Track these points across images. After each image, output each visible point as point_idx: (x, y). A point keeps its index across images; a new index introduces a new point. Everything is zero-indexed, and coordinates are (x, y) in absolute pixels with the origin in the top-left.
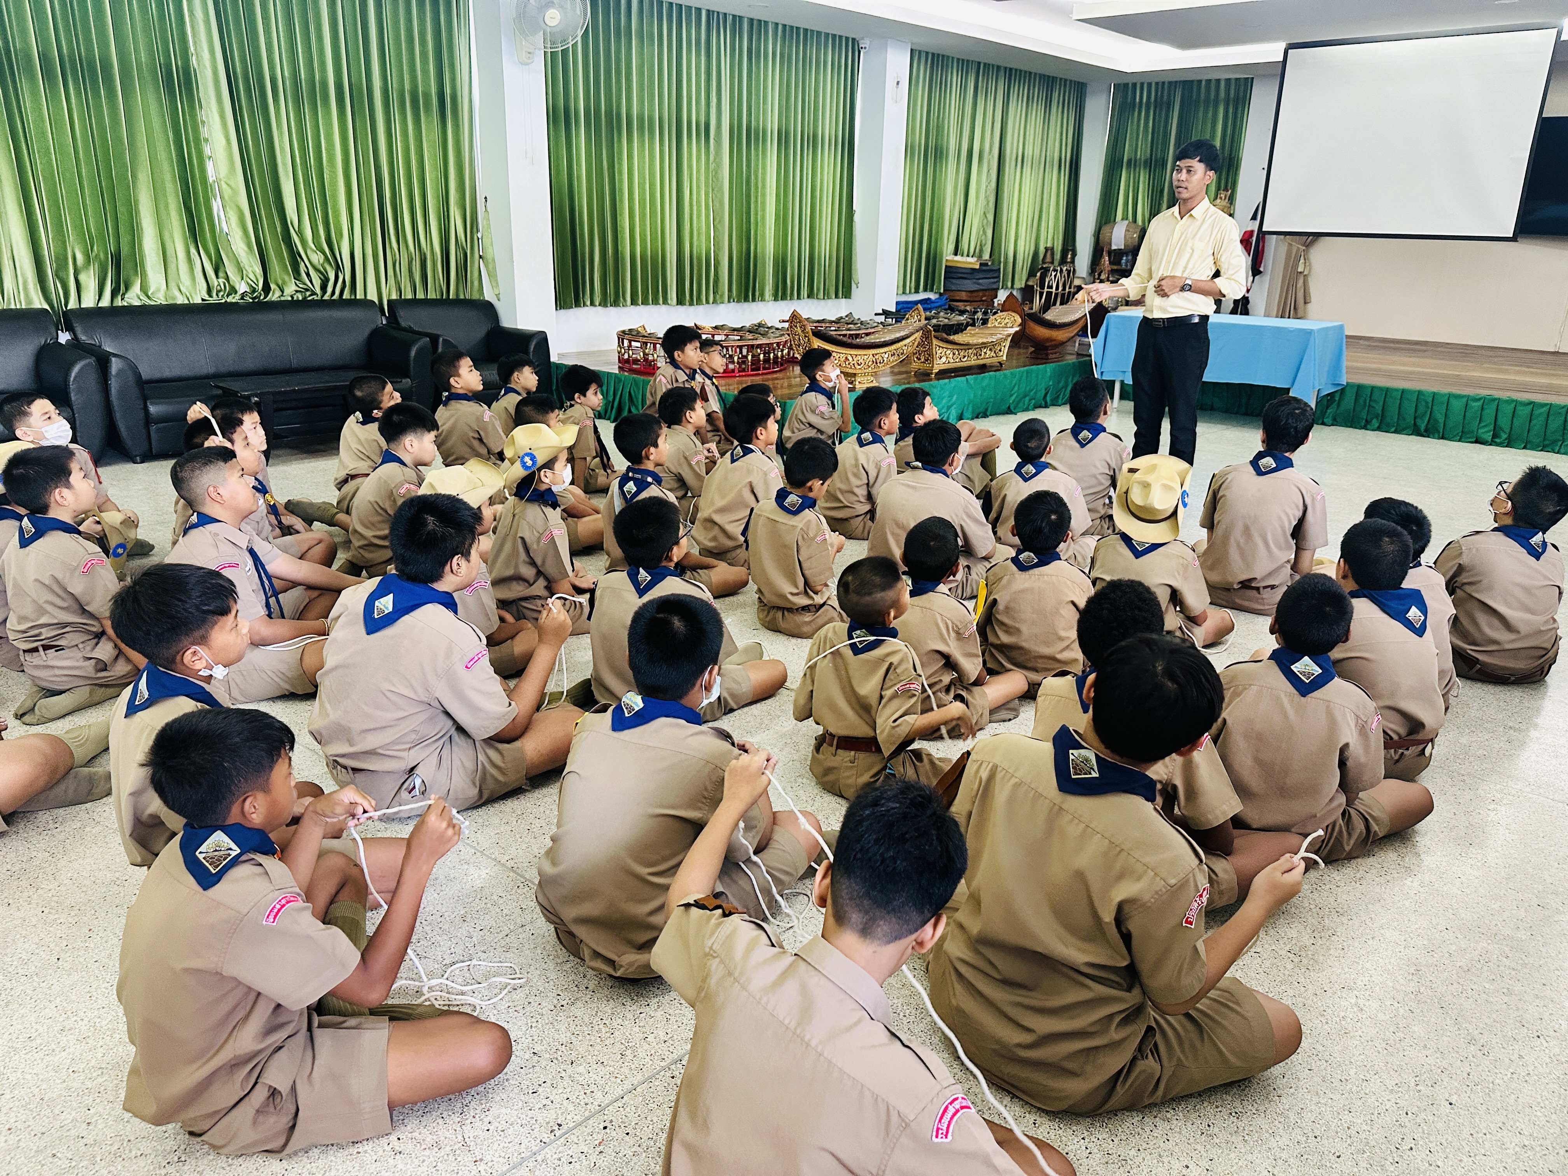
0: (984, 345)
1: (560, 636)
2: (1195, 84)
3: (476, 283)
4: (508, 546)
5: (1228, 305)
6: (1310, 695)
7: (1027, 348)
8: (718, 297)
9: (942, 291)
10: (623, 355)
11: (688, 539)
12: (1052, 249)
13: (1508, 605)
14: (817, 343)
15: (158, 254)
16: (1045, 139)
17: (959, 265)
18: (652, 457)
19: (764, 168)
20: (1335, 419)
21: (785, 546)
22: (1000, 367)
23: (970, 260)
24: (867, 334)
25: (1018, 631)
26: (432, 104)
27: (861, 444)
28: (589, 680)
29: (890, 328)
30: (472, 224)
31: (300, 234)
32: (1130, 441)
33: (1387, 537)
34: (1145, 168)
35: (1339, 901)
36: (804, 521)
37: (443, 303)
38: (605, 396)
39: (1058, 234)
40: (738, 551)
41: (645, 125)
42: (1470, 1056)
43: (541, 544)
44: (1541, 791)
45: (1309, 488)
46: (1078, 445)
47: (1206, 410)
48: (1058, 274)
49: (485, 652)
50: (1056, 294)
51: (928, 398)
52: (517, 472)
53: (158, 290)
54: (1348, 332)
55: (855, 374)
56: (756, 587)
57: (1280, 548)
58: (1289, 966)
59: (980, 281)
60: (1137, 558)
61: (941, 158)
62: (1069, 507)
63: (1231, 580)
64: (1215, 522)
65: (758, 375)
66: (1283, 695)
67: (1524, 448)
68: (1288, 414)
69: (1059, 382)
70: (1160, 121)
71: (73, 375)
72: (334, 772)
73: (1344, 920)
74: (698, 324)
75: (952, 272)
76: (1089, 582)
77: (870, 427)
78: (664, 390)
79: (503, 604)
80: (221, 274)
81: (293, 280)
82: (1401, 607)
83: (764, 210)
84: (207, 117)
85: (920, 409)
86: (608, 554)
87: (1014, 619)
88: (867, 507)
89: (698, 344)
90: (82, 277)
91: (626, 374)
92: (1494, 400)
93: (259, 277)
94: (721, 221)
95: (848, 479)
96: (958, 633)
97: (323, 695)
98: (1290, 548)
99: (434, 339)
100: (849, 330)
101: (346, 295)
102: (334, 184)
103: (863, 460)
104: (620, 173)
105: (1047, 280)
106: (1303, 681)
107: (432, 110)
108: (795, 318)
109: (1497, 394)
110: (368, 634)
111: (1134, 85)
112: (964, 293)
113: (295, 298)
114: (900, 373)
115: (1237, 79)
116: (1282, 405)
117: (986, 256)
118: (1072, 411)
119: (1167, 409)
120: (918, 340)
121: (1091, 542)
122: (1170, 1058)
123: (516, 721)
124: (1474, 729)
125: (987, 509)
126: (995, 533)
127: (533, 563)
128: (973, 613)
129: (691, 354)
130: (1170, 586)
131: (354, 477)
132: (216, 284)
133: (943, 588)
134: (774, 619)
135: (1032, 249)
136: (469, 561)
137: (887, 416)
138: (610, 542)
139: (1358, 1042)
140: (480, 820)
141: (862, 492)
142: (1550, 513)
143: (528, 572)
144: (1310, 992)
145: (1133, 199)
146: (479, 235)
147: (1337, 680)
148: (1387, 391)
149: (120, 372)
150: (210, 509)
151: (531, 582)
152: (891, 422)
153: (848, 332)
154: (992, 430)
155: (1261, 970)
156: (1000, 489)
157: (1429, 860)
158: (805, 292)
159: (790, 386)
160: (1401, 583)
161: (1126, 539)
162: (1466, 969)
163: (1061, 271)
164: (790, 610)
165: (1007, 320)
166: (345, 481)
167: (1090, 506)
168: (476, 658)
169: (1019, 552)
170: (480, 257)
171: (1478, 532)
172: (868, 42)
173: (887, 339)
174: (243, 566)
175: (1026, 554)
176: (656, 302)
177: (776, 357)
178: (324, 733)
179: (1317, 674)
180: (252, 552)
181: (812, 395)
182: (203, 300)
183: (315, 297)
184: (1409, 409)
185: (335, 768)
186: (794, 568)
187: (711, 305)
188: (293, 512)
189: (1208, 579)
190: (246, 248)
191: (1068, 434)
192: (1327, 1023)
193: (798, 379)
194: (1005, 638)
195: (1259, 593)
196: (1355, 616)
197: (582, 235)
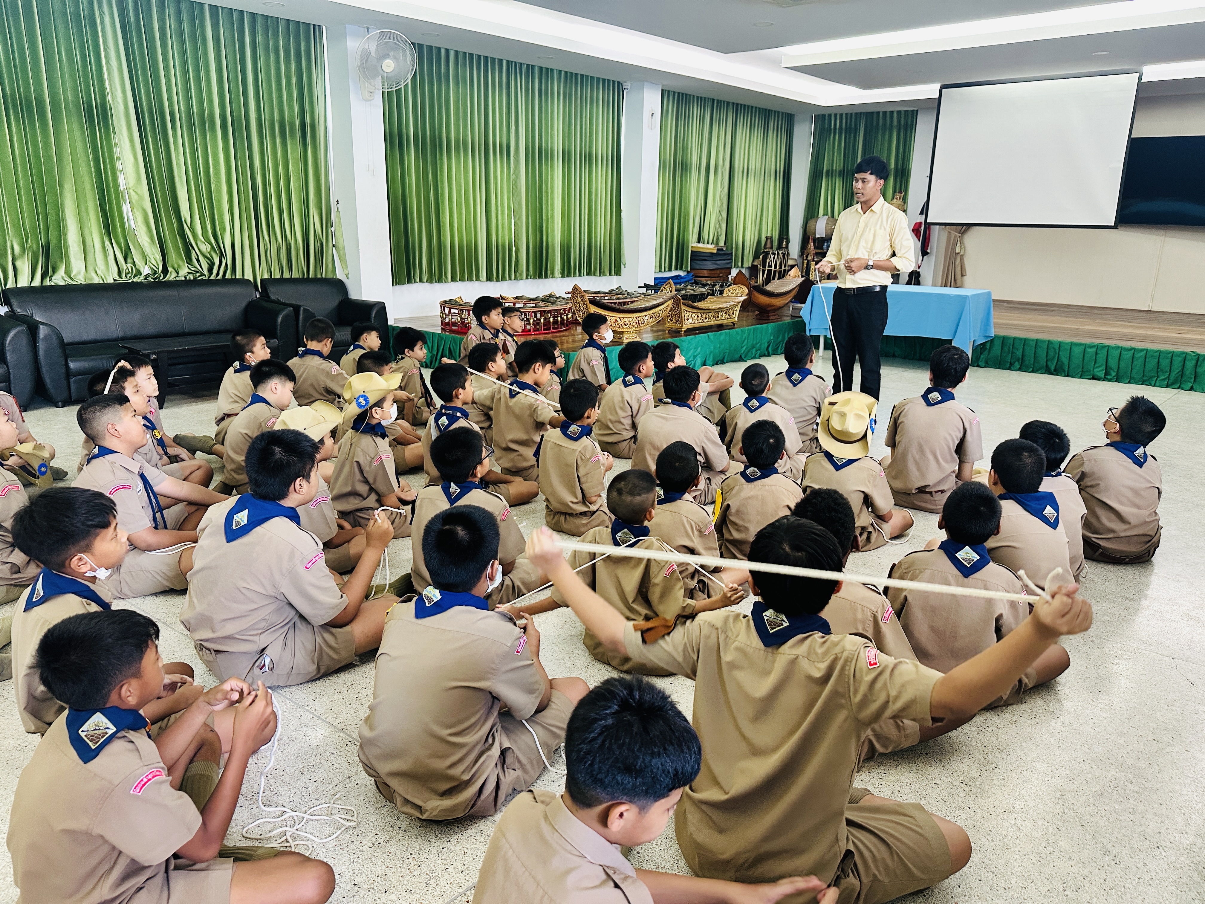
0: (720, 310)
1: (384, 540)
2: (875, 115)
3: (330, 266)
4: (347, 469)
5: (905, 278)
6: (971, 576)
7: (754, 312)
8: (518, 275)
9: (689, 269)
10: (445, 319)
11: (490, 460)
12: (771, 238)
13: (1121, 503)
14: (593, 309)
15: (79, 245)
16: (764, 155)
17: (701, 250)
18: (460, 397)
19: (552, 178)
20: (987, 363)
21: (567, 465)
22: (733, 326)
23: (710, 246)
24: (632, 302)
25: (747, 529)
26: (296, 129)
27: (626, 384)
28: (410, 574)
29: (649, 297)
30: (327, 221)
31: (192, 229)
32: (830, 382)
33: (1026, 452)
34: (839, 176)
35: (999, 740)
36: (582, 446)
37: (305, 281)
38: (430, 350)
39: (775, 226)
40: (531, 470)
41: (461, 146)
42: (1106, 865)
43: (373, 466)
44: (1152, 648)
45: (967, 416)
46: (791, 385)
47: (889, 356)
48: (776, 256)
49: (321, 555)
50: (775, 272)
51: (678, 350)
52: (353, 410)
53: (79, 273)
54: (995, 297)
55: (623, 332)
56: (544, 497)
57: (946, 461)
58: (962, 795)
59: (718, 262)
60: (837, 470)
61: (686, 170)
62: (784, 433)
63: (910, 486)
64: (897, 442)
65: (549, 333)
66: (950, 577)
67: (1129, 382)
68: (949, 358)
69: (778, 338)
70: (849, 143)
71: (9, 339)
72: (201, 653)
73: (1004, 755)
74: (503, 295)
75: (696, 255)
76: (801, 490)
77: (632, 372)
78: (474, 344)
79: (343, 514)
80: (129, 260)
81: (186, 264)
82: (1039, 507)
83: (553, 210)
84: (120, 141)
85: (672, 358)
86: (428, 474)
87: (743, 520)
88: (632, 434)
89: (500, 311)
90: (18, 263)
91: (447, 333)
92: (1105, 347)
93: (159, 262)
94: (520, 218)
95: (617, 413)
96: (700, 531)
97: (192, 591)
98: (955, 461)
99: (297, 309)
100: (618, 299)
101: (228, 276)
102: (219, 191)
103: (627, 397)
104: (442, 182)
105: (768, 261)
106: (966, 566)
107: (296, 136)
108: (576, 289)
109: (1106, 342)
110: (228, 542)
111: (830, 115)
112: (705, 272)
113: (188, 279)
114: (658, 331)
115: (905, 111)
116: (944, 352)
117: (722, 243)
118: (786, 359)
119: (857, 357)
120: (670, 306)
121: (803, 458)
122: (867, 875)
123: (347, 610)
124: (1099, 600)
125: (722, 435)
126: (729, 452)
127: (366, 481)
128: (711, 516)
129: (495, 318)
130: (863, 492)
131: (229, 416)
132: (125, 268)
133: (687, 496)
134: (558, 522)
135: (756, 238)
136: (309, 482)
137: (645, 363)
138: (429, 464)
139: (1017, 856)
140: (318, 691)
141: (627, 422)
142: (1148, 432)
143: (363, 489)
144: (979, 815)
145: (831, 200)
146: (333, 229)
147: (991, 565)
148: (1025, 341)
149: (46, 337)
150: (109, 443)
151: (365, 496)
152: (647, 368)
153: (618, 301)
154: (726, 374)
155: (939, 799)
156: (733, 418)
157: (1067, 705)
158: (585, 271)
159: (574, 341)
160: (1038, 487)
161: (829, 456)
162: (1100, 793)
163: (778, 254)
164: (571, 515)
165: (737, 291)
166: (223, 419)
167: (801, 431)
168: (314, 560)
169: (746, 468)
170: (334, 246)
171: (1095, 447)
172: (629, 85)
173: (647, 305)
174: (135, 488)
175: (752, 469)
176: (470, 279)
177: (562, 320)
178: (192, 622)
179: (976, 560)
180: (143, 477)
181: (590, 349)
182: (114, 280)
183: (203, 277)
184: (1042, 353)
185: (201, 650)
186: (574, 482)
187: (513, 281)
188: (179, 444)
189: (893, 485)
190: (149, 240)
191: (783, 376)
192: (993, 841)
193: (580, 336)
194: (736, 535)
195: (932, 496)
196: (1003, 514)
197: (413, 229)
